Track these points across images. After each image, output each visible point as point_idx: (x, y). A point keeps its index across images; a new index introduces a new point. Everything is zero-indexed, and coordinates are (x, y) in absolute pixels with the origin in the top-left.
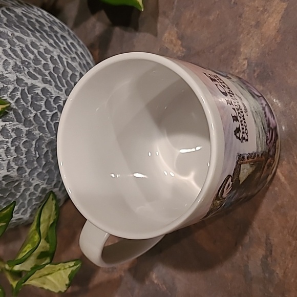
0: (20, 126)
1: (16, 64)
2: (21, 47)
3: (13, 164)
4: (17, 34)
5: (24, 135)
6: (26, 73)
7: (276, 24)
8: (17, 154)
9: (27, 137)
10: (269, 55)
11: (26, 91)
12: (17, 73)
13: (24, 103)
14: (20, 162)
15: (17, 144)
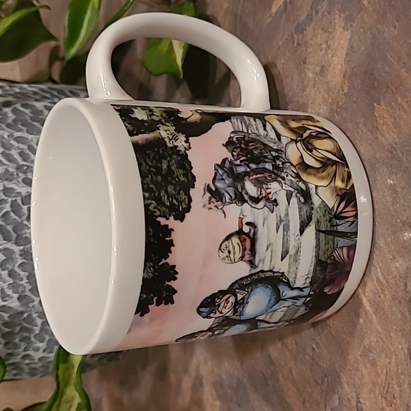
0: (10, 245)
1: (7, 171)
2: (20, 149)
3: (9, 292)
4: (17, 134)
5: (17, 256)
6: (20, 179)
7: (342, 65)
8: (13, 279)
9: (24, 258)
10: (337, 112)
11: (19, 201)
12: (5, 182)
13: (16, 217)
14: (21, 289)
15: (10, 267)
